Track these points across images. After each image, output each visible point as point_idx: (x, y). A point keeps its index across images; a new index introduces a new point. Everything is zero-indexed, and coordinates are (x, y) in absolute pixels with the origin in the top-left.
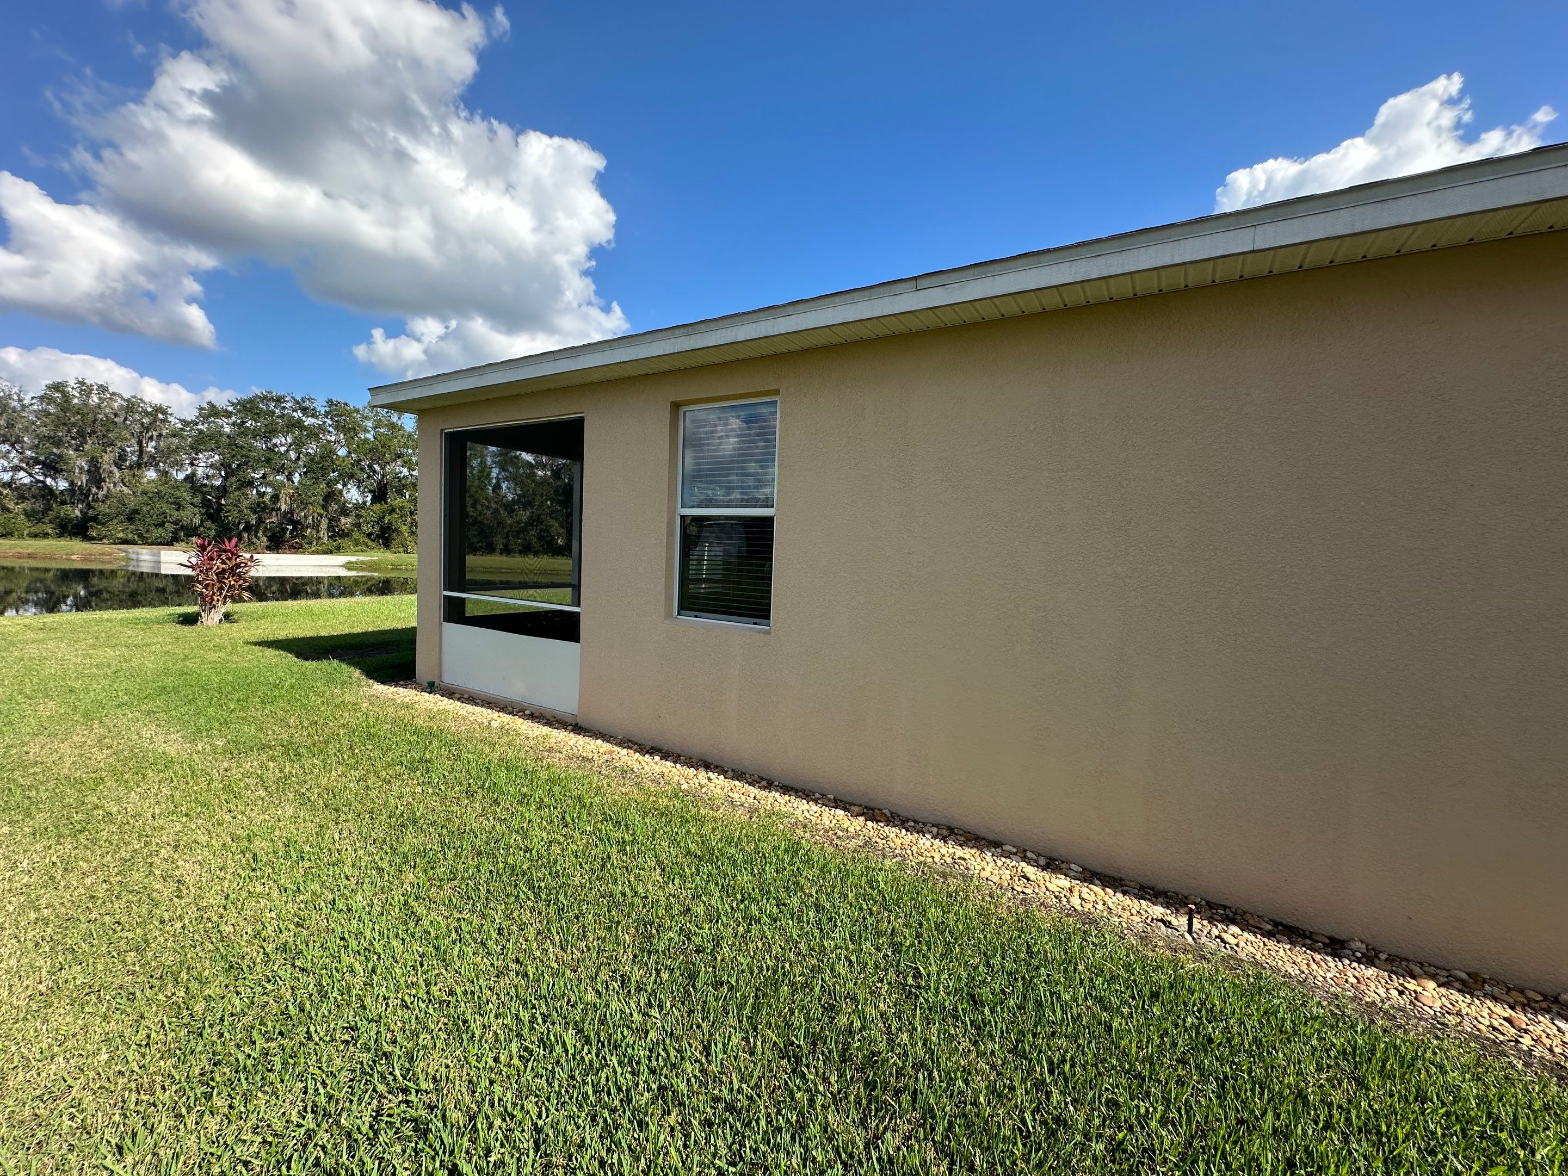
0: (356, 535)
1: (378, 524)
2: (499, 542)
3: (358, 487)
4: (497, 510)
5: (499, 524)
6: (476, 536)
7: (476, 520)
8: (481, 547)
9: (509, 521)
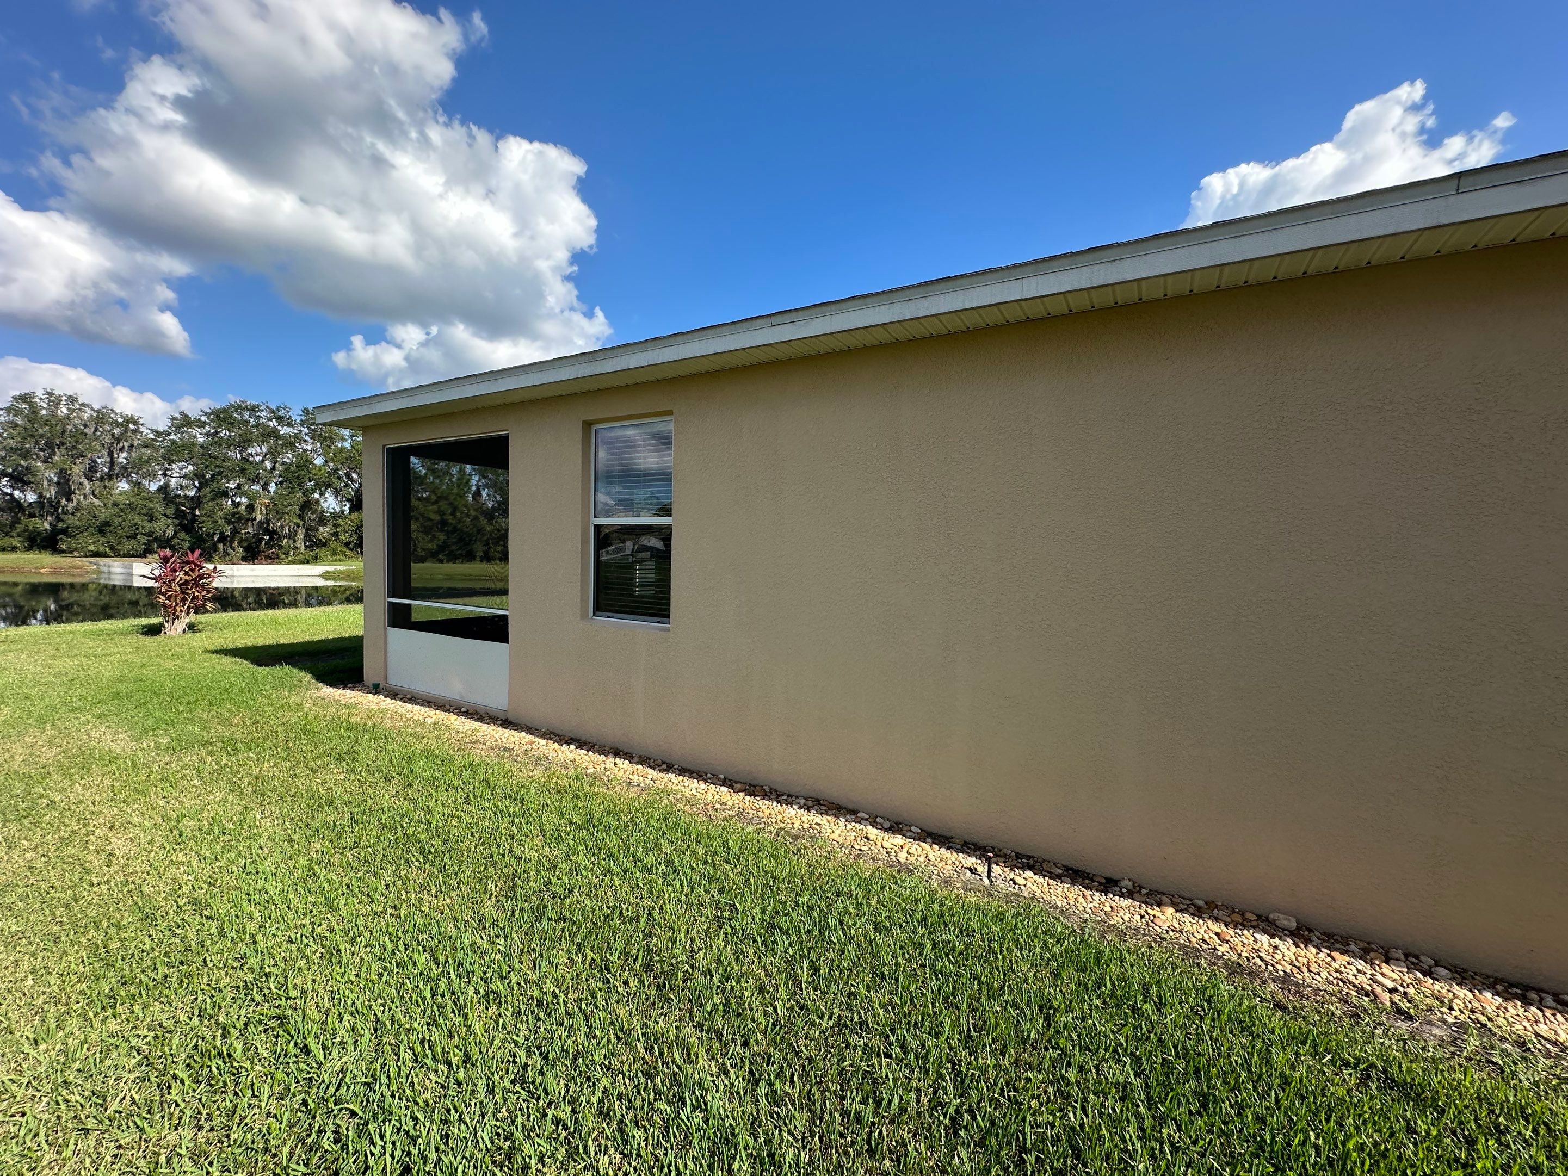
0: (333, 544)
1: (356, 533)
2: (479, 549)
3: (336, 496)
4: (476, 518)
5: (479, 531)
6: (455, 543)
7: (455, 527)
8: (461, 555)
9: (489, 528)
